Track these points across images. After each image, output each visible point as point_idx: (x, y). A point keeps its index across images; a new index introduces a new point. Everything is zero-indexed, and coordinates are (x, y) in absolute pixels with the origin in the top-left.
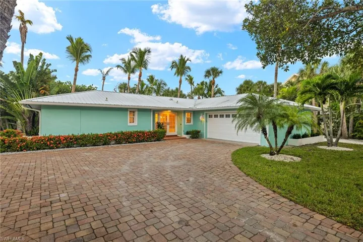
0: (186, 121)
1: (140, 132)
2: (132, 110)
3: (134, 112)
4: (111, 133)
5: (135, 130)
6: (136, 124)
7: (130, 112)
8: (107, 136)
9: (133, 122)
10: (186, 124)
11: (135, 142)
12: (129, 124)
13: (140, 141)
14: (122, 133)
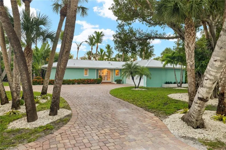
0: (115, 75)
1: (89, 79)
2: (86, 69)
3: (87, 70)
4: (75, 79)
5: (87, 78)
6: (88, 75)
7: (85, 70)
8: (74, 80)
9: (87, 75)
10: (115, 76)
11: (86, 84)
12: (85, 76)
13: (89, 84)
14: (80, 80)
